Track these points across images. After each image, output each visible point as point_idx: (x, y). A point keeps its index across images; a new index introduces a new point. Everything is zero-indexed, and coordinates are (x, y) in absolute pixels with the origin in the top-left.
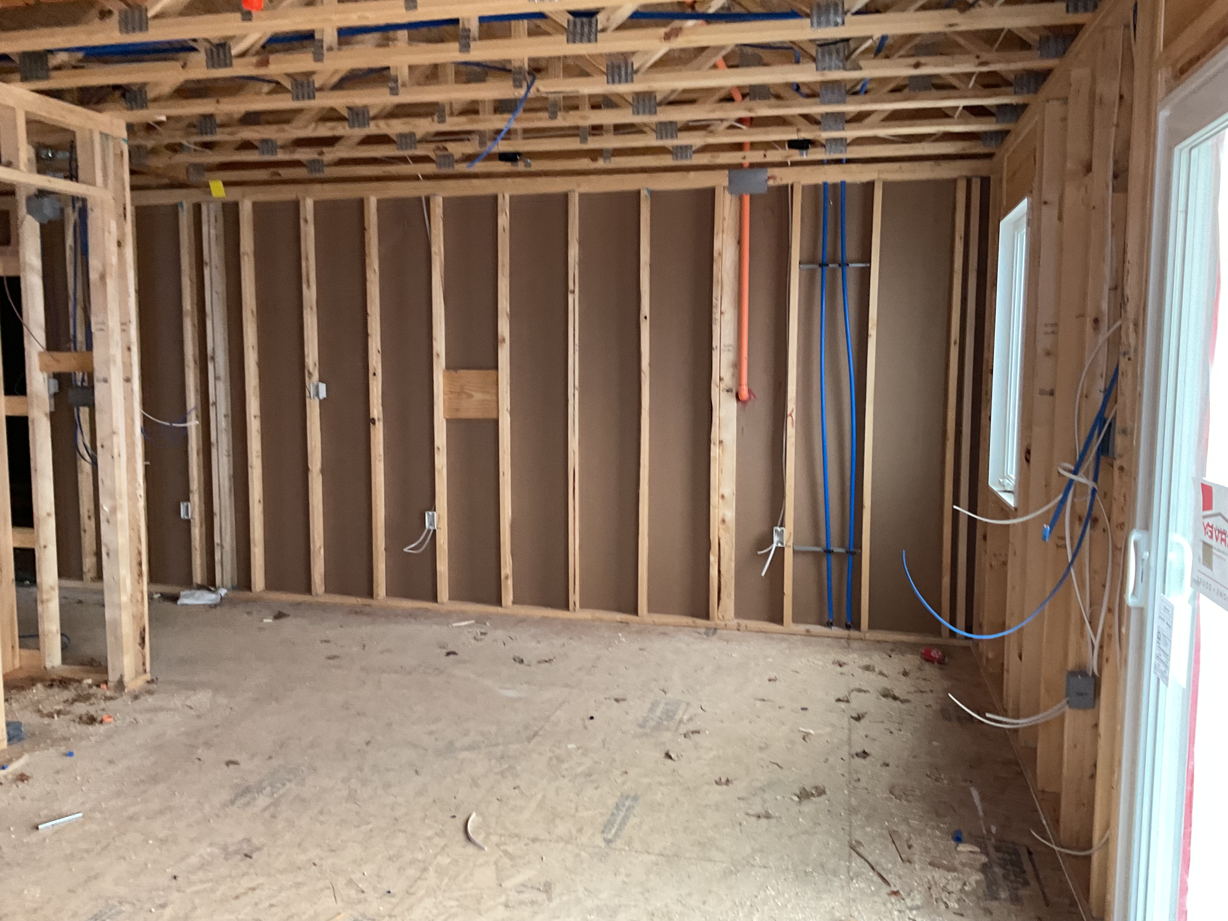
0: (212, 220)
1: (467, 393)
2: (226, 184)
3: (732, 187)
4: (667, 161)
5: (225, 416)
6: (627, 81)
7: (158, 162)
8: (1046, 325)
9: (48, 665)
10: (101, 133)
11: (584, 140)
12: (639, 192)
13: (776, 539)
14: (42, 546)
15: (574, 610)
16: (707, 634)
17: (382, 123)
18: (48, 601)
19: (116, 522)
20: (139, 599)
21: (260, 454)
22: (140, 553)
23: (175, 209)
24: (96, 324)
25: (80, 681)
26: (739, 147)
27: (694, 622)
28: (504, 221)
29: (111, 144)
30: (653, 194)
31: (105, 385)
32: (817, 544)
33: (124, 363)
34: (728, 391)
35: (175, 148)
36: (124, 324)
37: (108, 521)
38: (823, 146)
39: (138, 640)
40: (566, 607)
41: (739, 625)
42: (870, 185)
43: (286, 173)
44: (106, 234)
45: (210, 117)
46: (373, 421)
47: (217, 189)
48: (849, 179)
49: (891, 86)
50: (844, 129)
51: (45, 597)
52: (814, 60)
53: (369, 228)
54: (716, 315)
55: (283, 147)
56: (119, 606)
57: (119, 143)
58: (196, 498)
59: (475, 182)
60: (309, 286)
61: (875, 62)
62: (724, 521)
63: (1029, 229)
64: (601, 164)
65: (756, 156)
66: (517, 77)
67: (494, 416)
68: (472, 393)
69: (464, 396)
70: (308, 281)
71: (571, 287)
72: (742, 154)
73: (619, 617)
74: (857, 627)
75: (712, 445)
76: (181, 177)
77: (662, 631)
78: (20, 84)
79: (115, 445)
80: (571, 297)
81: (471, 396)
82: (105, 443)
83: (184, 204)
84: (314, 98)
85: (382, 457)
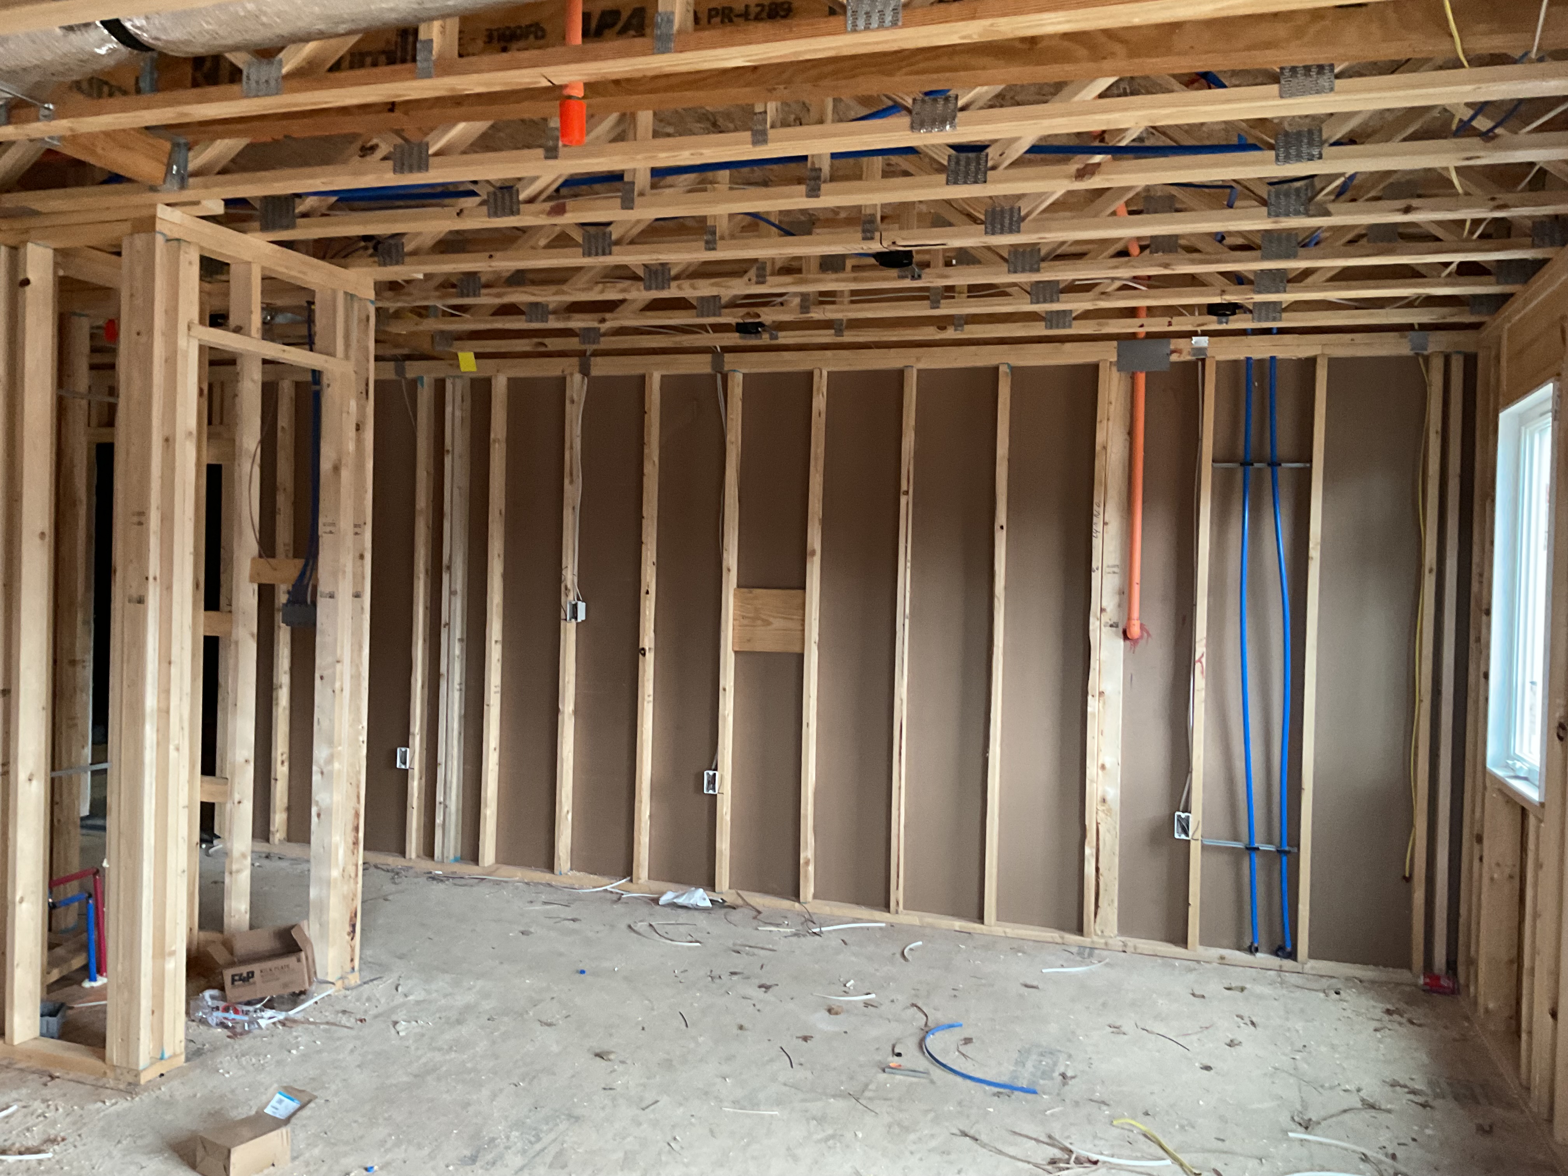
0: (458, 398)
1: (763, 620)
2: (478, 356)
3: (1120, 365)
4: (1039, 330)
5: (460, 640)
6: (1008, 231)
7: (399, 328)
10: (346, 293)
11: (935, 305)
12: (996, 369)
13: (1180, 828)
14: (236, 801)
15: (897, 912)
16: (1080, 954)
17: (686, 284)
18: (238, 871)
19: (331, 773)
20: (353, 875)
21: (499, 689)
22: (356, 816)
23: (413, 385)
24: (324, 524)
26: (1132, 313)
27: (1062, 938)
28: (819, 403)
29: (356, 306)
30: (1015, 371)
31: (331, 600)
32: (1236, 839)
33: (355, 575)
34: (1111, 626)
35: (422, 312)
36: (358, 526)
37: (322, 773)
38: (1251, 312)
39: (348, 929)
40: (887, 907)
41: (1125, 945)
42: (1311, 362)
43: (554, 344)
44: (344, 415)
45: (471, 276)
46: (643, 652)
47: (467, 362)
48: (1281, 353)
49: (1350, 236)
50: (1285, 291)
51: (236, 866)
52: (1264, 203)
53: (650, 409)
54: (1098, 526)
55: (555, 312)
56: (328, 883)
57: (366, 305)
58: (417, 741)
59: (786, 355)
60: (572, 482)
61: (1350, 206)
62: (1104, 801)
63: (1556, 423)
64: (950, 334)
65: (1158, 325)
66: (868, 226)
67: (797, 650)
68: (771, 619)
69: (759, 622)
70: (571, 474)
71: (904, 487)
72: (1137, 321)
73: (958, 924)
74: (1292, 955)
75: (1090, 698)
76: (425, 346)
77: (1017, 947)
78: (258, 234)
79: (338, 676)
80: (903, 500)
81: (769, 623)
82: (325, 674)
83: (425, 379)
84: (610, 254)
85: (651, 698)
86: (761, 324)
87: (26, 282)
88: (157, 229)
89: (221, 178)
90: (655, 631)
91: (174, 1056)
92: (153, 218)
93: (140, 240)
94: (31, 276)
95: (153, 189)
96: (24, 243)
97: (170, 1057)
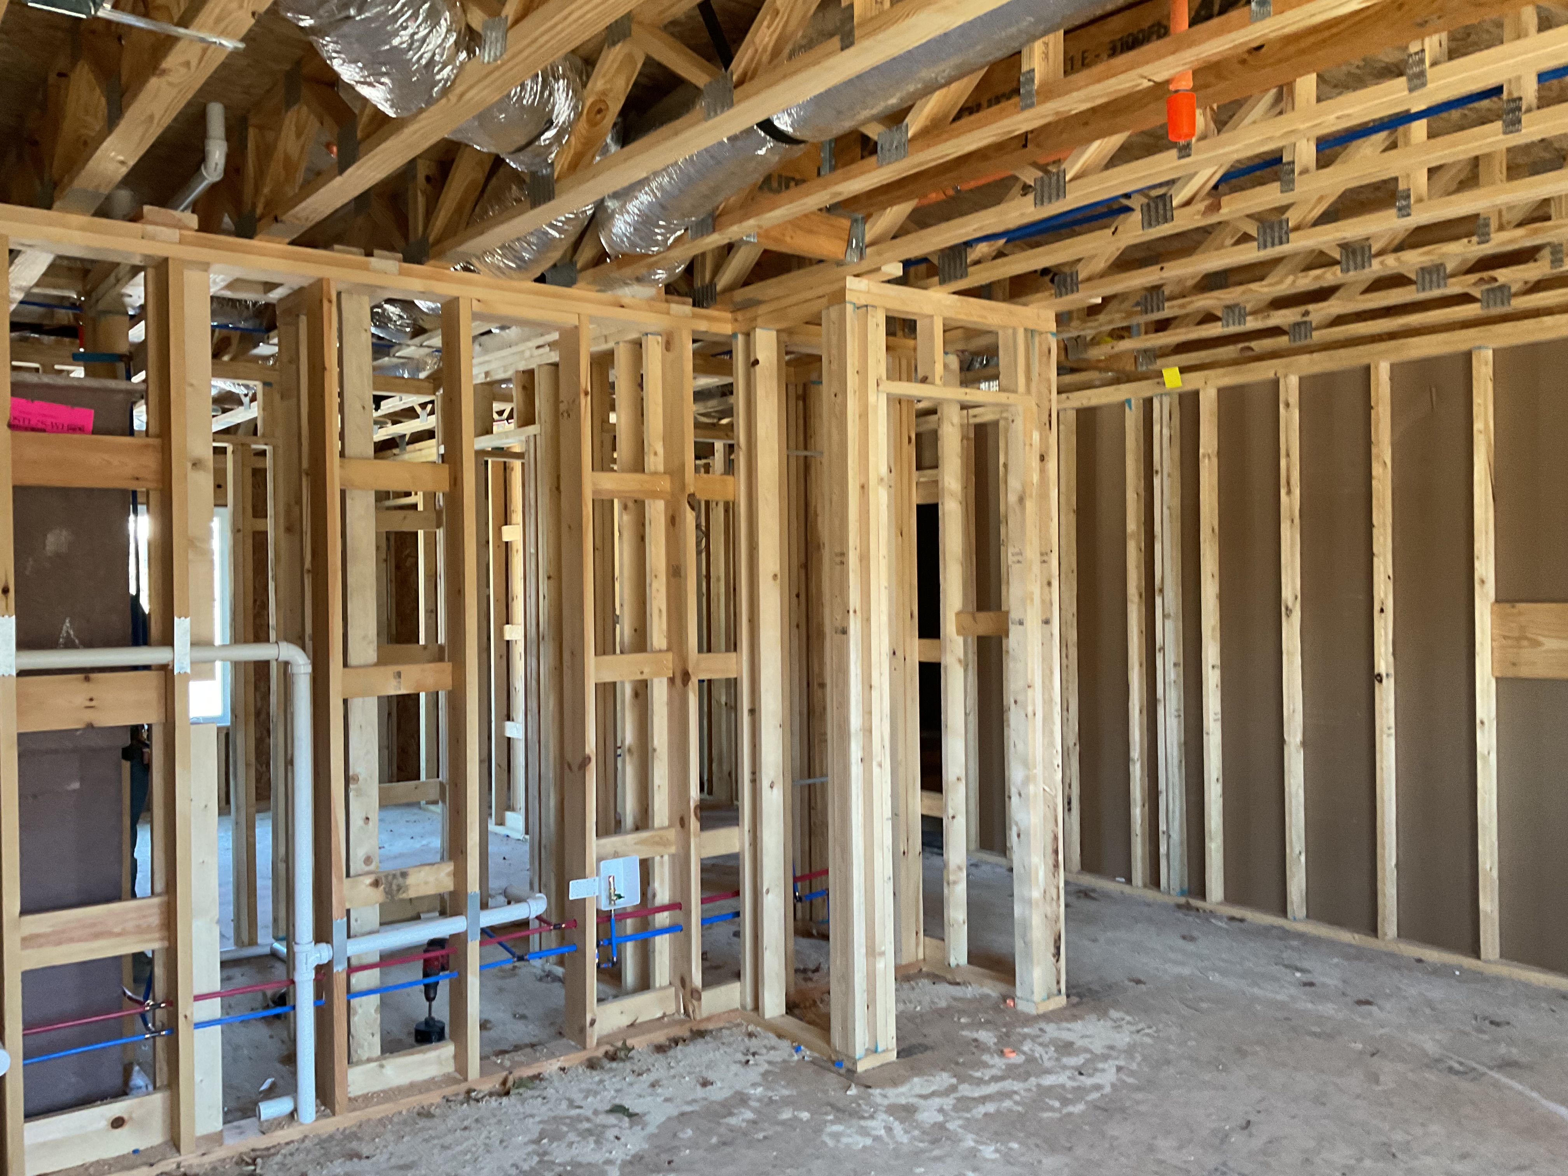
0: (1166, 414)
1: (1531, 639)
2: (1183, 370)
5: (1175, 665)
7: (1099, 353)
9: (953, 963)
10: (1026, 330)
14: (951, 816)
18: (956, 883)
19: (1029, 795)
20: (1055, 897)
21: (1219, 717)
22: (1056, 838)
23: (1121, 407)
24: (1013, 555)
29: (1037, 340)
31: (1022, 627)
33: (1043, 601)
35: (1120, 334)
36: (1044, 555)
37: (1020, 795)
39: (1052, 950)
43: (1259, 345)
44: (1027, 447)
45: (1156, 289)
46: (1379, 677)
47: (1172, 378)
51: (954, 879)
53: (1375, 404)
55: (1251, 313)
56: (1030, 902)
57: (1046, 338)
58: (1137, 767)
60: (1289, 492)
68: (1541, 639)
69: (1525, 643)
70: (1288, 483)
76: (1129, 367)
78: (938, 288)
79: (1029, 701)
81: (1539, 644)
82: (1019, 699)
83: (1132, 399)
84: (1288, 241)
85: (1393, 731)
87: (756, 362)
88: (847, 298)
89: (895, 241)
90: (1394, 654)
91: (885, 1051)
92: (844, 289)
93: (834, 312)
94: (760, 357)
95: (840, 264)
96: (754, 328)
97: (884, 1051)
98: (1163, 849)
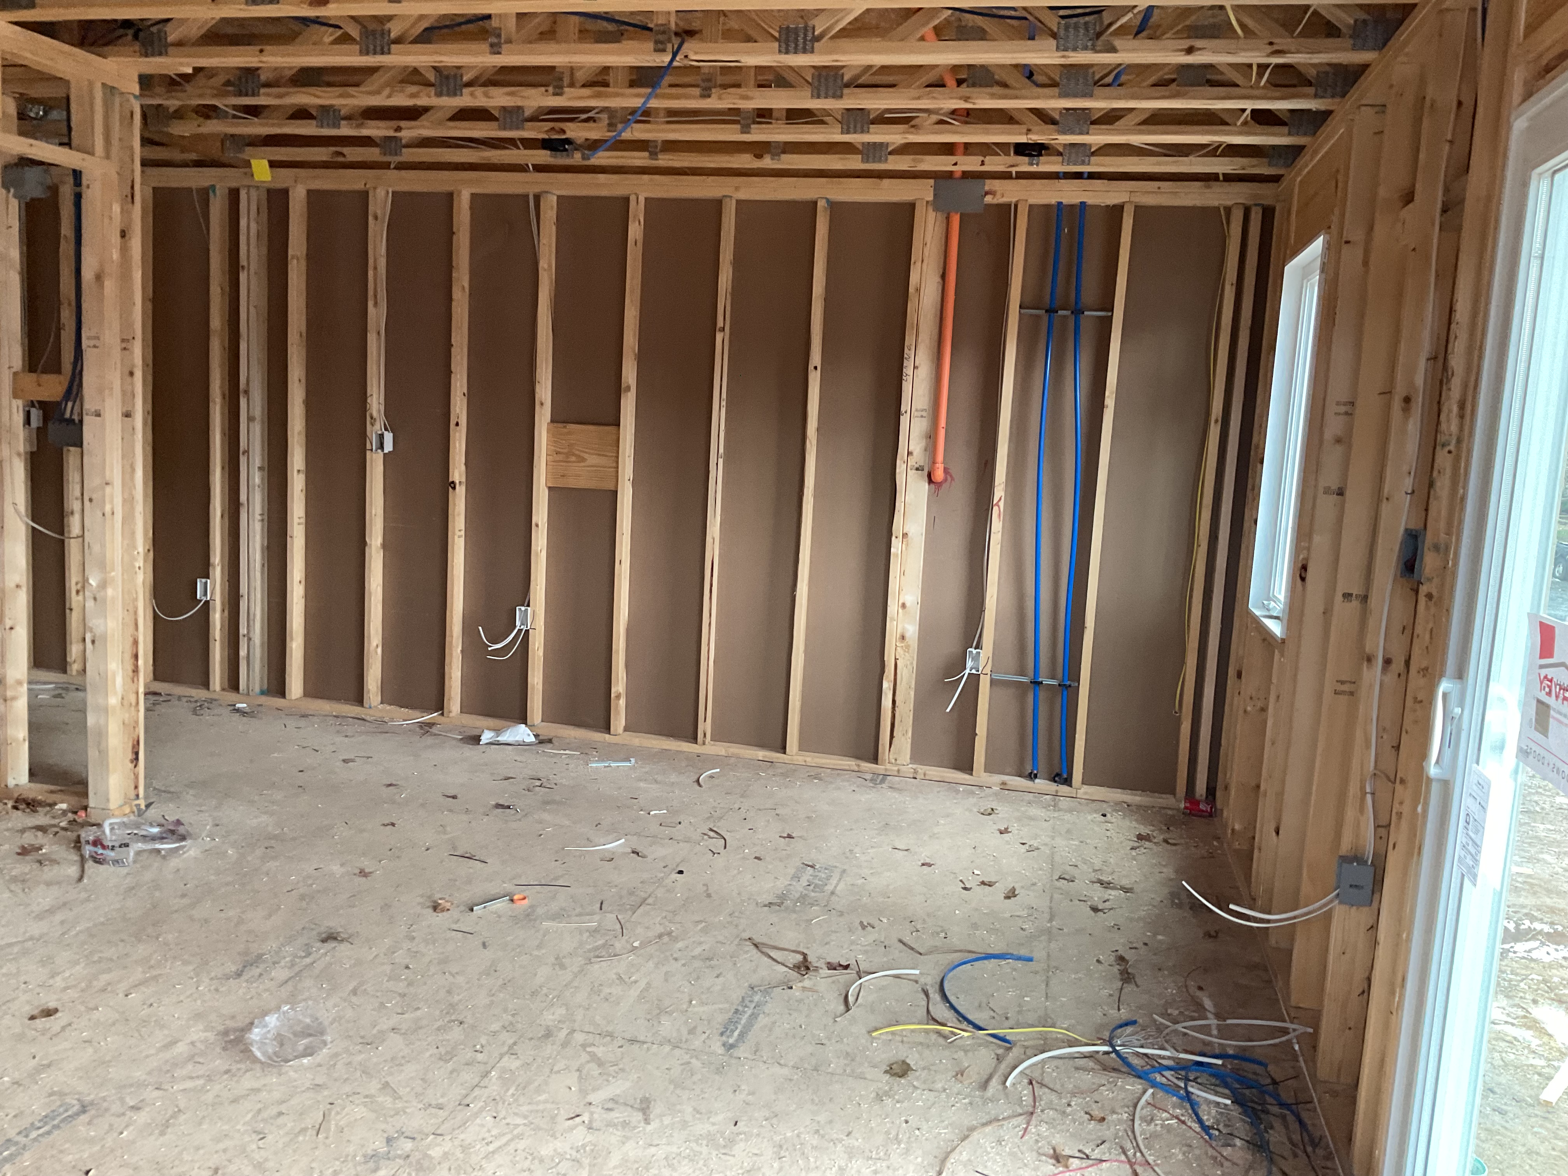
0: (254, 208)
1: (578, 456)
2: (273, 164)
3: (937, 204)
4: (855, 163)
5: (260, 468)
6: (805, 51)
7: (182, 129)
8: (1338, 404)
9: (11, 783)
10: (104, 85)
11: (746, 130)
12: (815, 203)
13: (969, 663)
14: (8, 627)
15: (704, 744)
16: (874, 781)
17: (479, 91)
18: (14, 698)
19: (104, 601)
20: (134, 703)
21: (303, 520)
22: (136, 642)
23: (205, 194)
24: (88, 338)
25: (52, 805)
26: (948, 149)
27: (858, 766)
28: (635, 231)
29: (117, 100)
30: (834, 206)
31: (98, 420)
32: (1022, 673)
33: (124, 393)
34: (917, 469)
35: (206, 111)
36: (126, 341)
37: (95, 599)
38: (1060, 154)
39: (130, 756)
40: (694, 739)
41: (916, 772)
42: (1118, 210)
43: (353, 154)
44: (107, 220)
45: (250, 72)
46: (453, 485)
47: (261, 170)
48: (1091, 199)
49: (1153, 79)
50: (1088, 133)
51: (9, 694)
52: (1054, 35)
53: (459, 230)
54: (908, 370)
55: (348, 118)
56: (106, 710)
57: (128, 100)
58: (217, 572)
59: (602, 178)
60: (376, 304)
61: (1136, 43)
62: (903, 638)
63: (1324, 276)
64: (767, 162)
65: (971, 164)
66: (661, 37)
67: (611, 486)
68: (582, 454)
69: (573, 458)
70: (375, 296)
71: (720, 323)
72: (952, 159)
73: (761, 754)
74: (1068, 782)
75: (893, 538)
76: (214, 152)
77: (816, 775)
79: (107, 499)
80: (719, 337)
81: (583, 460)
82: (94, 497)
83: (218, 187)
84: (389, 53)
85: (463, 533)
86: (568, 141)
90: (466, 464)
98: (243, 653)
